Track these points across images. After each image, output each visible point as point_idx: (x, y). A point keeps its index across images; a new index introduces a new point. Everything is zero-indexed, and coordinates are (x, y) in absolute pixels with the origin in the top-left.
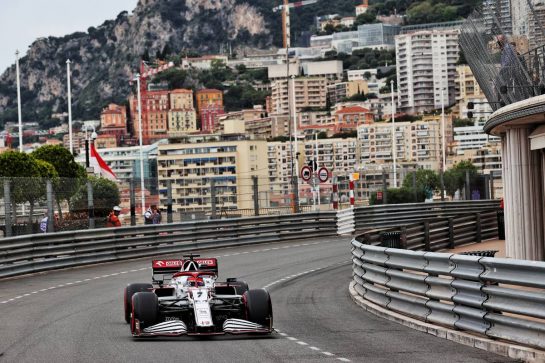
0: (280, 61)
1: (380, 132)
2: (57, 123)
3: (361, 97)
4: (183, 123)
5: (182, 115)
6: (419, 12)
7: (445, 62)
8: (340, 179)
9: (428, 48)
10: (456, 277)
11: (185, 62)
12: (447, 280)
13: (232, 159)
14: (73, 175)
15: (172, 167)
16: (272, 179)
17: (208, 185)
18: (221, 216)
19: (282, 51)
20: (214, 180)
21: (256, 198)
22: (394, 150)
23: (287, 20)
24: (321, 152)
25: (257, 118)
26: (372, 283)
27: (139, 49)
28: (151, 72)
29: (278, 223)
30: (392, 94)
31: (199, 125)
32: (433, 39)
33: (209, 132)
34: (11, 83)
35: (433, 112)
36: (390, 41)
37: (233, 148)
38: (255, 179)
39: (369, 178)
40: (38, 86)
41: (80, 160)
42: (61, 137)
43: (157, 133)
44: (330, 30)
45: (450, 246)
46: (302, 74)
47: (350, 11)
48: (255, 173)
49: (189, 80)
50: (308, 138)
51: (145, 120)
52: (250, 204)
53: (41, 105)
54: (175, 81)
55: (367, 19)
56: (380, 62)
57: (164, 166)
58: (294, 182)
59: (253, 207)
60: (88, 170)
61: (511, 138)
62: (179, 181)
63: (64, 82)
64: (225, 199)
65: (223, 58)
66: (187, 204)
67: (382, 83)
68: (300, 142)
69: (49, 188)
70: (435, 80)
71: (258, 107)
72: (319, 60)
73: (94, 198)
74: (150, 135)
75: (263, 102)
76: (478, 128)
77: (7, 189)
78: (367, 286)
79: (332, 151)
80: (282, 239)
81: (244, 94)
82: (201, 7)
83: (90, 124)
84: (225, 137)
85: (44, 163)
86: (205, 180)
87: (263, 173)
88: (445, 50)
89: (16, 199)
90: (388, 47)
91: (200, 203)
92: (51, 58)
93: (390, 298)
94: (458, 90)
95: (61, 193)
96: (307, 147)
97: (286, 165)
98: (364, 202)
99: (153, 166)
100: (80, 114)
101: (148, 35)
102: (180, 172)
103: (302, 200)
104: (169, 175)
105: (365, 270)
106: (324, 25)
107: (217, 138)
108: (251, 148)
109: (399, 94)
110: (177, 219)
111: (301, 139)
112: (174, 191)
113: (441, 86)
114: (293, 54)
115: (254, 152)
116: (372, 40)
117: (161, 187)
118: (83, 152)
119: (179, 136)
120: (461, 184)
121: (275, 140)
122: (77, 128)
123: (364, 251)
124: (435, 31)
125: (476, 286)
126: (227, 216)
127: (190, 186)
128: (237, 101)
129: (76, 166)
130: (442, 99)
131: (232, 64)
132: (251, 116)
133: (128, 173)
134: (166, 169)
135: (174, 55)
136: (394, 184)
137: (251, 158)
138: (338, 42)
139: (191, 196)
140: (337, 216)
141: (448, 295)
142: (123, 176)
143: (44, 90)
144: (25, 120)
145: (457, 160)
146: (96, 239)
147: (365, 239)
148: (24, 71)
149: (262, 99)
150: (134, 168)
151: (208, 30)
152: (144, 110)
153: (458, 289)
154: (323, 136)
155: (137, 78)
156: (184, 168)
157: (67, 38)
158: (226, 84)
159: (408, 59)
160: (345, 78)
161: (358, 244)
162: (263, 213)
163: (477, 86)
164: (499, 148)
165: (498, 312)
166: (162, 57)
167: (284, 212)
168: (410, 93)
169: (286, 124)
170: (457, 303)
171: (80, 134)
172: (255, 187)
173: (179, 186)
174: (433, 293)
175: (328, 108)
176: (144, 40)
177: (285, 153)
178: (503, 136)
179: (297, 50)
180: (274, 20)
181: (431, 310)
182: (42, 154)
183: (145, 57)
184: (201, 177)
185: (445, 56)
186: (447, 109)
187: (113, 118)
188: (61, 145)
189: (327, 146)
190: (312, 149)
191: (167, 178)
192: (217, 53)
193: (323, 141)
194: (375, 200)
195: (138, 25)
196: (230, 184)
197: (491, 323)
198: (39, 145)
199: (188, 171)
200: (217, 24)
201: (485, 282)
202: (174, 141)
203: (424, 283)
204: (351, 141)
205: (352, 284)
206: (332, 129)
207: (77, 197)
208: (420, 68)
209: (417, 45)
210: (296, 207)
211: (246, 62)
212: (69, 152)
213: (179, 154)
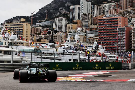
7: (65, 24)
9: (61, 21)
13: (22, 27)
48: (27, 31)
70: (62, 27)
94: (67, 29)
107: (19, 22)
108: (27, 25)
113: (63, 28)
114: (33, 26)
130: (63, 31)
159: (57, 23)
184: (14, 31)
185: (65, 22)
202: (8, 23)
208: (59, 24)
209: (59, 20)
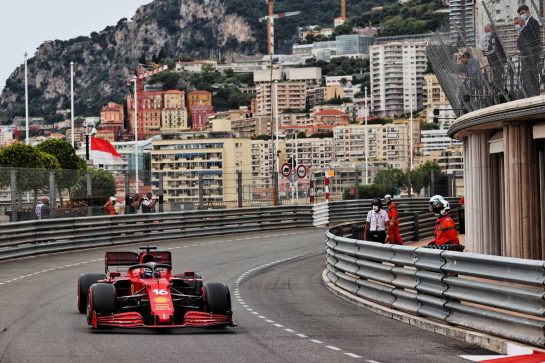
0: (264, 67)
1: (354, 133)
2: (61, 118)
3: (337, 101)
4: (175, 121)
5: (174, 113)
6: (392, 25)
7: (415, 71)
8: (316, 175)
9: (399, 58)
10: (420, 268)
11: (178, 66)
12: (411, 271)
13: (219, 155)
14: (75, 167)
15: (165, 161)
16: (255, 174)
17: (197, 178)
18: (208, 207)
19: (266, 58)
20: (202, 174)
21: (240, 191)
22: (367, 150)
23: (271, 30)
24: (300, 150)
25: (243, 118)
26: (343, 272)
27: (136, 53)
28: (147, 74)
29: (259, 215)
30: (366, 99)
31: (190, 123)
32: (404, 50)
33: (199, 130)
34: (20, 81)
35: (403, 116)
36: (365, 51)
37: (220, 145)
38: (239, 174)
39: (343, 174)
40: (45, 84)
41: (81, 153)
42: (64, 131)
43: (152, 130)
44: (311, 39)
45: (415, 239)
46: (284, 78)
47: (329, 23)
48: (239, 168)
49: (182, 81)
50: (288, 137)
51: (140, 117)
52: (235, 197)
53: (46, 102)
54: (169, 83)
55: (344, 30)
56: (355, 69)
57: (157, 160)
58: (275, 177)
59: (237, 199)
60: (88, 162)
61: (473, 142)
62: (170, 174)
63: (68, 81)
64: (211, 191)
65: (213, 62)
66: (178, 195)
67: (356, 89)
68: (281, 141)
69: (52, 178)
70: (405, 87)
71: (243, 108)
72: (300, 66)
73: (93, 187)
74: (145, 132)
75: (248, 104)
76: (443, 131)
77: (13, 178)
78: (338, 274)
79: (310, 149)
80: (263, 229)
81: (231, 96)
82: (194, 16)
83: (91, 120)
84: (214, 135)
85: (48, 156)
86: (194, 173)
87: (247, 169)
88: (415, 60)
89: (22, 187)
90: (363, 56)
91: (189, 195)
92: (56, 59)
93: (360, 286)
94: (426, 96)
95: (62, 183)
96: (287, 145)
97: (267, 162)
98: (338, 197)
99: (147, 159)
100: (82, 110)
101: (145, 40)
102: (171, 165)
103: (282, 194)
104: (161, 168)
105: (337, 260)
106: (305, 35)
107: (206, 135)
108: (237, 145)
109: (372, 99)
110: (167, 209)
111: (283, 138)
112: (165, 183)
113: (410, 93)
114: (276, 60)
115: (239, 149)
116: (348, 50)
117: (153, 179)
118: (84, 145)
119: (171, 132)
120: (426, 182)
121: (259, 138)
122: (78, 124)
123: (337, 242)
124: (406, 42)
125: (438, 277)
126: (213, 207)
127: (181, 178)
128: (225, 102)
129: (77, 159)
130: (410, 104)
131: (221, 68)
132: (237, 116)
133: (125, 166)
134: (159, 162)
135: (168, 59)
136: (366, 181)
137: (236, 155)
138: (318, 51)
139: (181, 187)
140: (314, 209)
141: (413, 284)
142: (119, 168)
143: (50, 88)
144: (32, 115)
145: (423, 161)
146: (94, 226)
147: (338, 231)
148: (32, 70)
149: (248, 100)
150: (130, 161)
151: (200, 37)
152: (140, 108)
153: (422, 280)
154: (302, 135)
155: (134, 79)
156: (175, 162)
157: (72, 42)
158: (215, 86)
159: (381, 67)
160: (324, 83)
161: (331, 236)
162: (246, 205)
163: (442, 94)
164: (462, 150)
165: (457, 300)
166: (157, 60)
167: (265, 205)
168: (382, 98)
169: (269, 123)
170: (420, 292)
171: (82, 129)
172: (239, 181)
173: (170, 179)
174: (398, 282)
175: (307, 111)
176: (141, 44)
177: (267, 150)
178: (465, 140)
179: (280, 56)
180: (260, 29)
181: (396, 297)
182: (46, 147)
183: (142, 60)
184: (190, 170)
185: (415, 65)
186: (416, 114)
187: (111, 115)
188: (64, 139)
189: (305, 144)
190: (292, 147)
191: (159, 171)
192: (208, 58)
193: (302, 141)
194: (347, 196)
195: (136, 32)
196: (216, 178)
197: (451, 311)
198: (44, 139)
199: (179, 165)
200: (208, 32)
201: (446, 273)
202: (166, 137)
203: (390, 273)
204: (327, 141)
205: (325, 272)
206: (310, 130)
207: (77, 187)
208: (392, 76)
209: (389, 55)
210: (276, 201)
211: (234, 66)
212: (70, 146)
213: (171, 149)
